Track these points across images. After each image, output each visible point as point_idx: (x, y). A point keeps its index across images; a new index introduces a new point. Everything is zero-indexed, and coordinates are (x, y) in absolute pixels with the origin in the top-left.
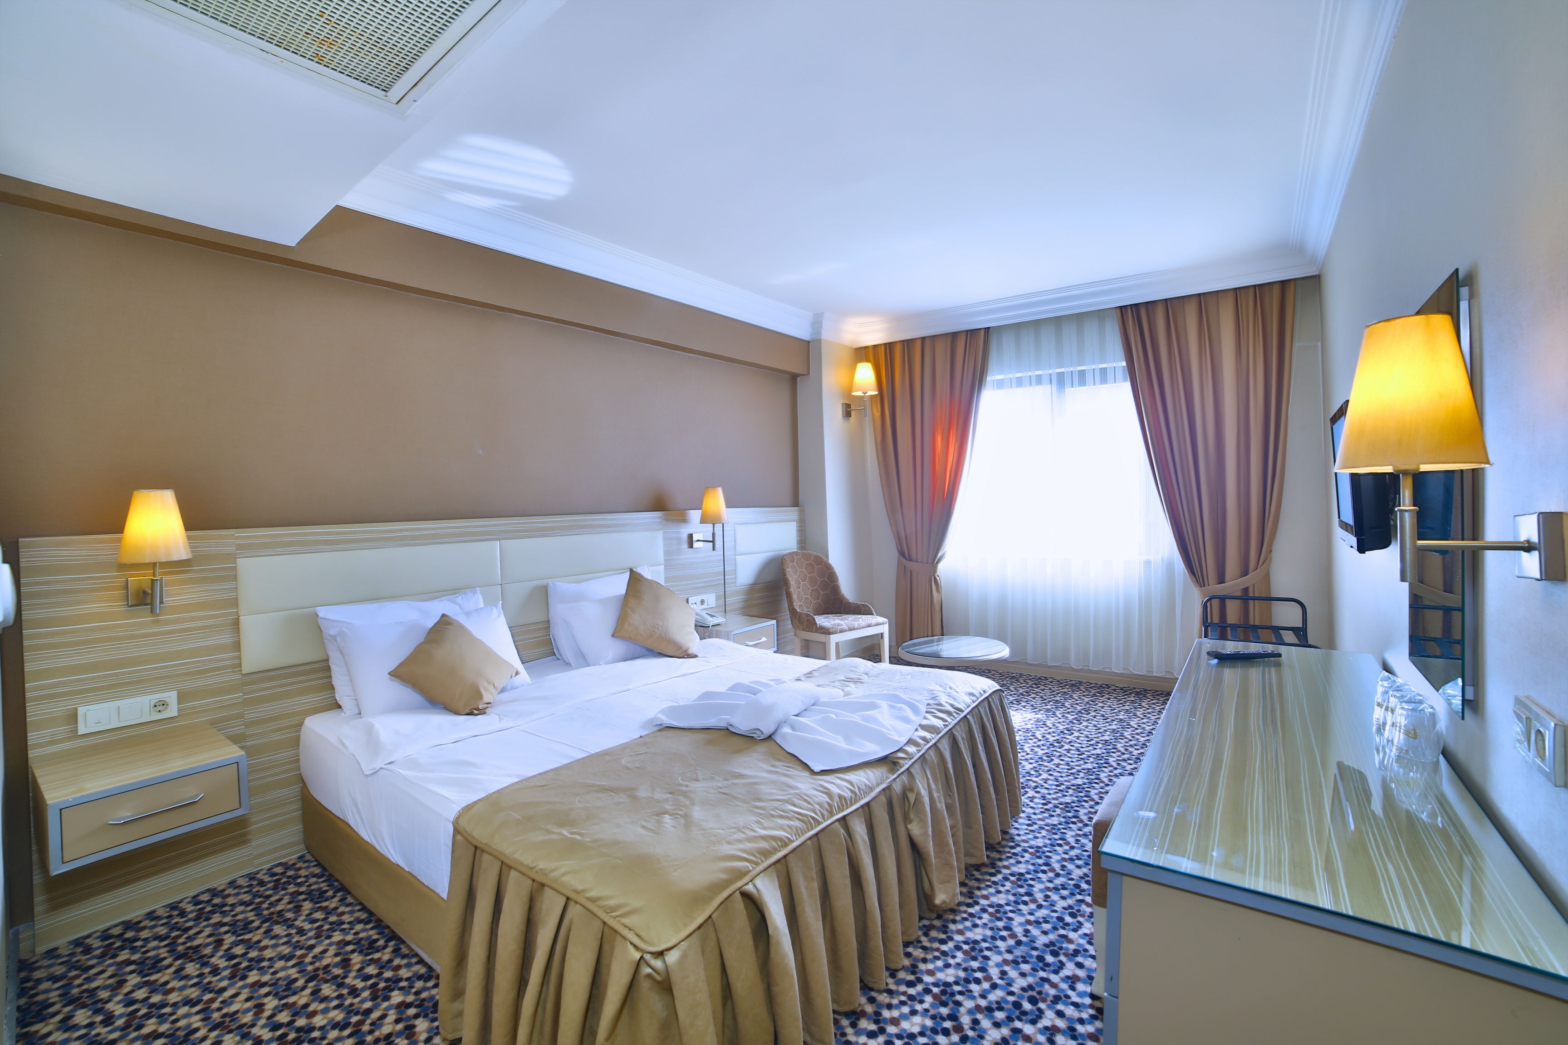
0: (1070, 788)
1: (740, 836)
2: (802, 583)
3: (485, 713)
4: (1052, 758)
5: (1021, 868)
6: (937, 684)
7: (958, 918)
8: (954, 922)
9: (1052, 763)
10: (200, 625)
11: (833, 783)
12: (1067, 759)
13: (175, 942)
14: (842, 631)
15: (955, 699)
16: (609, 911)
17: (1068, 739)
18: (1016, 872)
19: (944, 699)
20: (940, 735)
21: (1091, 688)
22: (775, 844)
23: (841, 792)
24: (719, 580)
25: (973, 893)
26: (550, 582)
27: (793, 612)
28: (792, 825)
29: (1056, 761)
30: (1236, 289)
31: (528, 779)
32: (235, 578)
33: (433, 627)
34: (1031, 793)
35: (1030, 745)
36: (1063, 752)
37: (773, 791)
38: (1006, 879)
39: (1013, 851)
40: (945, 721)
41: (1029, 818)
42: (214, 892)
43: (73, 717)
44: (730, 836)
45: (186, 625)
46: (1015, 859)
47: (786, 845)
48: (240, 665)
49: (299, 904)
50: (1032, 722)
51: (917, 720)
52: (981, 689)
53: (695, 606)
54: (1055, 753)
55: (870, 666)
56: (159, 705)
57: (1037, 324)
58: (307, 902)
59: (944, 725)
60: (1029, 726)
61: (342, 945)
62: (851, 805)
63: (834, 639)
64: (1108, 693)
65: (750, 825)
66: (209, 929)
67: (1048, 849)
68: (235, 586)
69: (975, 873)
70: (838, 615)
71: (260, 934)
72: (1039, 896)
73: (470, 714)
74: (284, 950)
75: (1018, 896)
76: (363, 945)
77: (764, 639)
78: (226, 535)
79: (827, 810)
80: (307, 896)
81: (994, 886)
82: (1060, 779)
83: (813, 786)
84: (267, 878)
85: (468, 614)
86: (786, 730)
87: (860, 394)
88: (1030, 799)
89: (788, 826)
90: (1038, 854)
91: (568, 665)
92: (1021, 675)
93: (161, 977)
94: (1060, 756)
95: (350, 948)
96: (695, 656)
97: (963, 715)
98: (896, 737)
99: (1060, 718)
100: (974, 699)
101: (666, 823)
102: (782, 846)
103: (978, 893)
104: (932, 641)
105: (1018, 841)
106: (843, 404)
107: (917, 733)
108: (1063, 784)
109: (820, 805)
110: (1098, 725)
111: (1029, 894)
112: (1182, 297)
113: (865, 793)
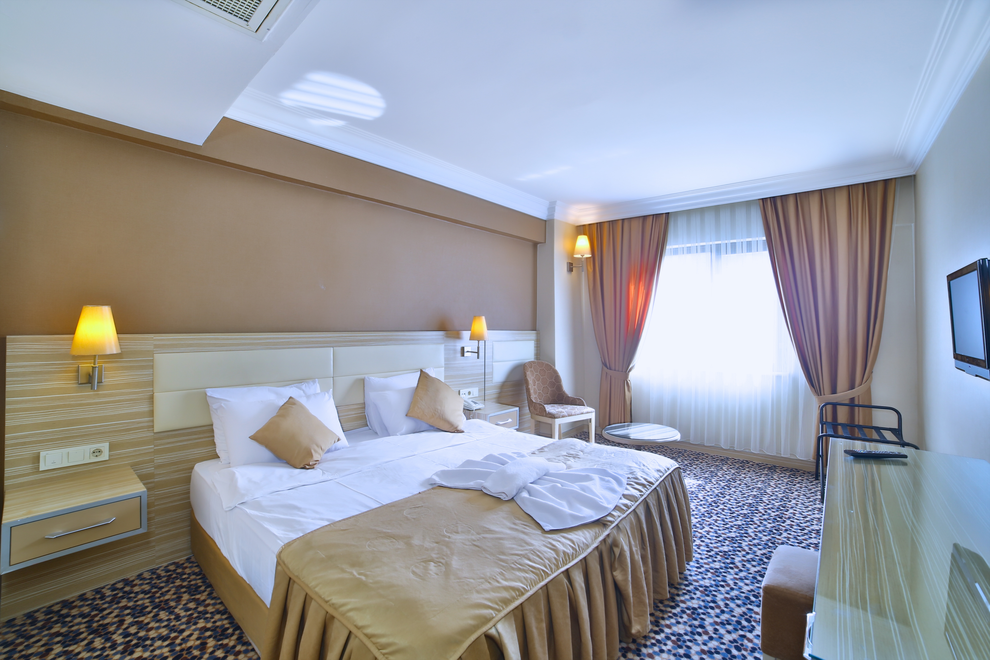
0: (726, 540)
1: (487, 586)
2: (537, 382)
3: (314, 468)
4: (711, 515)
5: (694, 604)
6: (633, 461)
7: (648, 643)
8: (645, 646)
9: (712, 519)
10: (127, 398)
11: (559, 541)
12: (722, 516)
13: (92, 620)
14: (563, 417)
15: (647, 474)
16: (379, 648)
17: (722, 501)
18: (691, 606)
19: (639, 474)
20: (638, 503)
21: (735, 462)
22: (514, 594)
23: (565, 549)
24: (481, 378)
25: (659, 622)
26: (366, 376)
27: (530, 402)
28: (527, 577)
29: (715, 517)
30: (849, 186)
31: (334, 523)
32: (152, 367)
33: (283, 405)
34: (698, 542)
35: (695, 504)
36: (719, 510)
37: (514, 546)
38: (683, 612)
39: (687, 588)
40: (641, 491)
41: (697, 562)
42: (127, 582)
43: (37, 459)
44: (479, 585)
45: (117, 398)
46: (689, 595)
47: (522, 594)
48: (153, 426)
49: (181, 595)
50: (695, 486)
51: (621, 491)
52: (666, 467)
53: (464, 395)
54: (713, 511)
55: (584, 445)
56: (97, 452)
57: (702, 211)
58: (186, 594)
59: (640, 495)
60: (693, 490)
61: (203, 631)
62: (573, 560)
63: (558, 422)
64: (748, 467)
65: (495, 577)
66: (117, 611)
67: (714, 589)
68: (152, 373)
69: (660, 605)
70: (561, 405)
71: (150, 617)
72: (710, 629)
73: (304, 468)
74: (163, 632)
75: (693, 627)
76: (218, 632)
77: (510, 420)
78: (148, 338)
79: (554, 564)
80: (187, 589)
81: (674, 617)
82: (719, 532)
83: (544, 543)
84: (163, 574)
85: (308, 397)
86: (525, 494)
87: (579, 256)
88: (697, 546)
89: (524, 578)
90: (706, 593)
91: (375, 434)
92: (685, 451)
93: (76, 648)
94: (717, 514)
95: (208, 634)
96: (462, 432)
97: (654, 487)
98: (606, 505)
99: (715, 485)
100: (661, 474)
101: (431, 570)
102: (519, 596)
103: (662, 622)
104: (624, 426)
105: (690, 580)
106: (567, 263)
107: (621, 501)
108: (721, 536)
109: (549, 560)
110: (743, 491)
111: (702, 626)
112: (808, 192)
113: (583, 549)
